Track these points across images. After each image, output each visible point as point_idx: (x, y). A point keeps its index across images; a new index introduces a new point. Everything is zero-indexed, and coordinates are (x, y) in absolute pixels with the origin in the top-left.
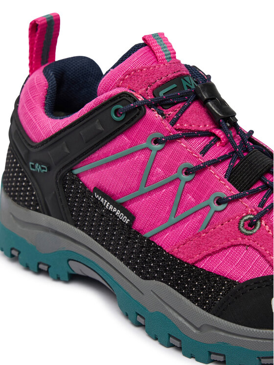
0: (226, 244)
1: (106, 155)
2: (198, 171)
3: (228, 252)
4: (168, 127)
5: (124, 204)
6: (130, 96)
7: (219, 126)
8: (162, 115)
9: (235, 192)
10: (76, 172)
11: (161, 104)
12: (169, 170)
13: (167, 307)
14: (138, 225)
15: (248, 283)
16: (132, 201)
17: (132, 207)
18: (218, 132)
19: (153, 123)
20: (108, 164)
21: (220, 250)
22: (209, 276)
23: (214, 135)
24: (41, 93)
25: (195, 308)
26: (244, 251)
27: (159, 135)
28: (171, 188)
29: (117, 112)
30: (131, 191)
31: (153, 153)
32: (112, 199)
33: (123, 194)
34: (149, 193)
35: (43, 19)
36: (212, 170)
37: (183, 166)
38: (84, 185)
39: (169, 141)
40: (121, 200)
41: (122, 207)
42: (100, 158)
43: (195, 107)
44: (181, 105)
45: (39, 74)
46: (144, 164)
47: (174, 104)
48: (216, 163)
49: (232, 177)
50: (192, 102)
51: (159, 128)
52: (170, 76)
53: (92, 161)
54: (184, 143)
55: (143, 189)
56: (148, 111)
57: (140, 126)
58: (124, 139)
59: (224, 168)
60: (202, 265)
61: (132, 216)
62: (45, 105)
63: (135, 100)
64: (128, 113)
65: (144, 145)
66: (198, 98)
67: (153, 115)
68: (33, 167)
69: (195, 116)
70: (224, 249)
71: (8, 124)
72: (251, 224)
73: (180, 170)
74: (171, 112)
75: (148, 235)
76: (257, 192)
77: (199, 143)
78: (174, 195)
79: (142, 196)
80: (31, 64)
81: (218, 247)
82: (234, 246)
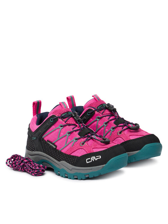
0: (77, 149)
1: (50, 131)
2: (71, 133)
3: (77, 151)
4: (64, 123)
5: (54, 143)
6: (55, 116)
7: (77, 123)
8: (62, 120)
9: (80, 137)
10: (43, 137)
11: (63, 118)
12: (65, 133)
13: (64, 167)
14: (57, 148)
15: (81, 157)
16: (56, 142)
17: (56, 144)
18: (77, 124)
19: (60, 122)
20: (50, 133)
21: (76, 151)
22: (73, 156)
23: (76, 125)
24: (35, 120)
25: (70, 165)
26: (81, 149)
27: (61, 125)
28: (65, 138)
29: (51, 120)
30: (56, 139)
31: (61, 129)
32: (51, 143)
33: (54, 141)
34: (60, 139)
35: (36, 101)
36: (74, 132)
37: (68, 132)
38: (45, 141)
39: (64, 126)
40: (53, 143)
41: (54, 144)
42: (48, 132)
43: (71, 118)
44: (68, 118)
45: (36, 116)
46: (58, 132)
47: (66, 118)
48: (76, 131)
49: (79, 134)
50: (71, 117)
51: (62, 123)
52: (65, 111)
53: (46, 134)
54: (68, 127)
55: (58, 139)
56: (59, 119)
57: (57, 123)
58: (53, 127)
59: (78, 132)
60: (72, 154)
61: (56, 146)
62: (36, 123)
63: (56, 116)
64: (54, 120)
65: (58, 127)
66: (72, 116)
67: (60, 120)
68: (33, 138)
69: (71, 121)
70: (77, 150)
71: (27, 131)
72: (83, 144)
73: (67, 133)
74: (65, 120)
75: (60, 150)
76: (85, 137)
77: (72, 127)
78: (66, 140)
79: (58, 140)
80: (33, 114)
81: (75, 150)
82: (79, 149)
